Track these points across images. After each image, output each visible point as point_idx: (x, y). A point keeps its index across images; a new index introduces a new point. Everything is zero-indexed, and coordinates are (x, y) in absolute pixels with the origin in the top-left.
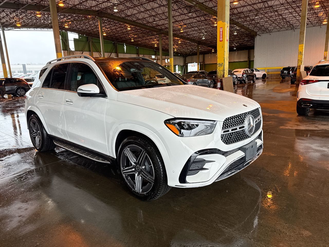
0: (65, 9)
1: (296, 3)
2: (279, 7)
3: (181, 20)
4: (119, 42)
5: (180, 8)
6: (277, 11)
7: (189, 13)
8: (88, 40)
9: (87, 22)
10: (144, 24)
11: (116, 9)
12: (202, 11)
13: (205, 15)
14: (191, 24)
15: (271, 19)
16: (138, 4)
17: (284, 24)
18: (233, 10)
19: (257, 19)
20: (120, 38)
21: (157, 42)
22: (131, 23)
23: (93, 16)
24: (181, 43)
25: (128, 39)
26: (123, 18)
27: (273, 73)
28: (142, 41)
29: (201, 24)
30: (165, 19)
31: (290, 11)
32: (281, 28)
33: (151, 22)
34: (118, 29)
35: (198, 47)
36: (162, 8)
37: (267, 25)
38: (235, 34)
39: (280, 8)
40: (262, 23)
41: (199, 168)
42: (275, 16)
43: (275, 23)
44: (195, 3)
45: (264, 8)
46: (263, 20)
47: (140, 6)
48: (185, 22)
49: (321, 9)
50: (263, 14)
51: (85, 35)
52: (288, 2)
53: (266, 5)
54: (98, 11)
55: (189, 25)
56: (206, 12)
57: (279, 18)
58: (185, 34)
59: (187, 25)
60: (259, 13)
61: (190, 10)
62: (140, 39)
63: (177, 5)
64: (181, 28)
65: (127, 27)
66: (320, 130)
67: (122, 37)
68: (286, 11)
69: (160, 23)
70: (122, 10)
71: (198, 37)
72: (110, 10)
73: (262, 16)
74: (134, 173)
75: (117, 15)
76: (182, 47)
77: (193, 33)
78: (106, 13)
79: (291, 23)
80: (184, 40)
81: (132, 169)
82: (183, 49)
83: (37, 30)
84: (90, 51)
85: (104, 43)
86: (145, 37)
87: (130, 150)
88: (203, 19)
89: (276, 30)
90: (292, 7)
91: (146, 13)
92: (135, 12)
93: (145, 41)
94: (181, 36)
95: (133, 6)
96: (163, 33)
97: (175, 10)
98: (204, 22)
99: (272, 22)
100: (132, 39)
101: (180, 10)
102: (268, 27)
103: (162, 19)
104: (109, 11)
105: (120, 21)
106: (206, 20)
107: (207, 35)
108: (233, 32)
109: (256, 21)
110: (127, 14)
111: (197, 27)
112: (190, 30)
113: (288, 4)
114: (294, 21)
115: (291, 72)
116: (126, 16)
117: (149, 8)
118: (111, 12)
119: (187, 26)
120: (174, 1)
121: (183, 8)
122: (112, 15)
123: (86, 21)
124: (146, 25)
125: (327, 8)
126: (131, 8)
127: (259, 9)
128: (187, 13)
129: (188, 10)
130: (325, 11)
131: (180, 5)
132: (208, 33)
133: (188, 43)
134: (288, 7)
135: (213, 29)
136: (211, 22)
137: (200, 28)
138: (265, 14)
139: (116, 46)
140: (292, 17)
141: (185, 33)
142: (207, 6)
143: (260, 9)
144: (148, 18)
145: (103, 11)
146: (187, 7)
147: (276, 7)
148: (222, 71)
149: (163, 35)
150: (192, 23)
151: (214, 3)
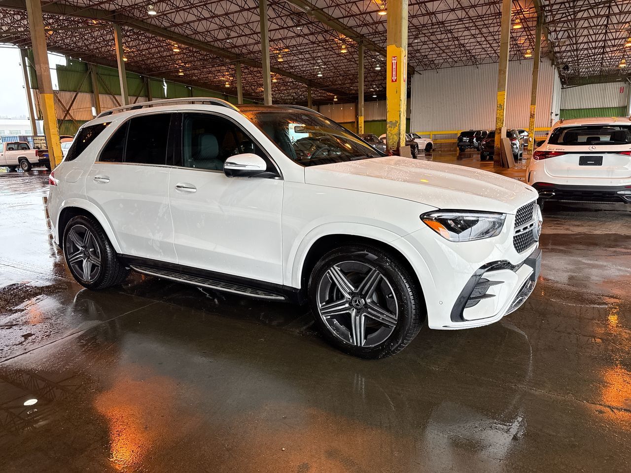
0: (45, 4)
1: (483, 19)
2: (455, 25)
3: (280, 39)
4: (152, 75)
5: (279, 16)
6: (450, 31)
7: (297, 26)
8: (87, 70)
9: (87, 33)
10: (207, 43)
11: (153, 10)
12: (320, 24)
13: (326, 31)
14: (299, 48)
15: (440, 45)
16: (200, 2)
17: (462, 55)
18: (377, 25)
19: (416, 44)
20: (156, 67)
21: (229, 79)
22: (181, 39)
23: (101, 22)
24: (277, 83)
25: (171, 70)
26: (165, 28)
27: (443, 141)
28: (201, 75)
29: (318, 48)
30: (249, 36)
31: (473, 32)
32: (456, 62)
33: (222, 40)
34: (153, 50)
35: (308, 90)
36: (245, 13)
37: (432, 56)
38: (377, 69)
39: (457, 27)
40: (424, 51)
41: (480, 295)
42: (447, 40)
43: (446, 53)
44: (308, 8)
45: (431, 25)
46: (426, 46)
47: (202, 7)
48: (287, 42)
49: (523, 32)
50: (427, 36)
51: (80, 59)
52: (469, 17)
53: (434, 20)
54: (113, 11)
55: (295, 49)
56: (328, 25)
57: (453, 44)
58: (285, 66)
59: (291, 49)
60: (421, 33)
61: (299, 21)
62: (196, 71)
63: (274, 9)
64: (279, 54)
65: (172, 47)
66: (576, 234)
67: (161, 66)
68: (466, 33)
69: (239, 42)
70: (165, 13)
71: (309, 72)
72: (140, 11)
73: (426, 39)
74: (347, 311)
75: (153, 22)
76: (278, 90)
77: (301, 63)
78: (131, 17)
79: (473, 54)
80: (283, 77)
81: (344, 305)
82: (280, 94)
84: (92, 92)
85: (127, 77)
86: (206, 68)
87: (341, 271)
88: (320, 38)
89: (448, 65)
90: (476, 26)
91: (213, 21)
92: (191, 18)
93: (207, 75)
94: (278, 68)
95: (188, 7)
96: (244, 62)
97: (270, 18)
98: (324, 44)
99: (441, 50)
100: (180, 71)
101: (278, 20)
102: (434, 59)
103: (243, 36)
104: (137, 13)
105: (159, 33)
106: (326, 41)
107: (327, 68)
108: (373, 66)
109: (415, 48)
110: (173, 22)
111: (309, 54)
112: (295, 58)
113: (471, 21)
114: (477, 51)
115: (475, 140)
116: (172, 26)
117: (219, 11)
118: (141, 15)
119: (291, 51)
120: (270, 2)
121: (286, 15)
122: (142, 21)
123: (85, 31)
124: (210, 45)
125: (532, 30)
126: (184, 10)
127: (421, 26)
128: (293, 26)
129: (295, 21)
130: (528, 36)
131: (280, 10)
132: (329, 66)
133: (289, 82)
134: (471, 25)
135: (338, 58)
136: (336, 45)
137: (315, 55)
138: (431, 35)
139: (147, 84)
140: (475, 44)
141: (286, 63)
142: (331, 16)
143: (424, 26)
144: (216, 32)
145: (124, 13)
146: (293, 14)
147: (450, 24)
148: (395, 136)
149: (243, 65)
150: (300, 45)
151: (343, 11)
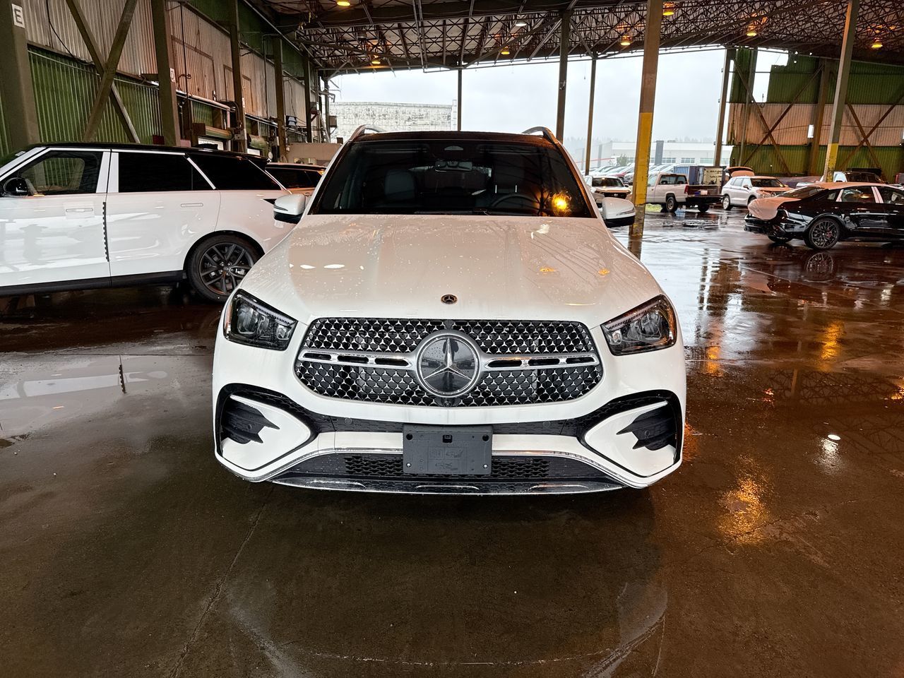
8: (817, 68)
51: (811, 54)
83: (671, 51)
84: (815, 101)
